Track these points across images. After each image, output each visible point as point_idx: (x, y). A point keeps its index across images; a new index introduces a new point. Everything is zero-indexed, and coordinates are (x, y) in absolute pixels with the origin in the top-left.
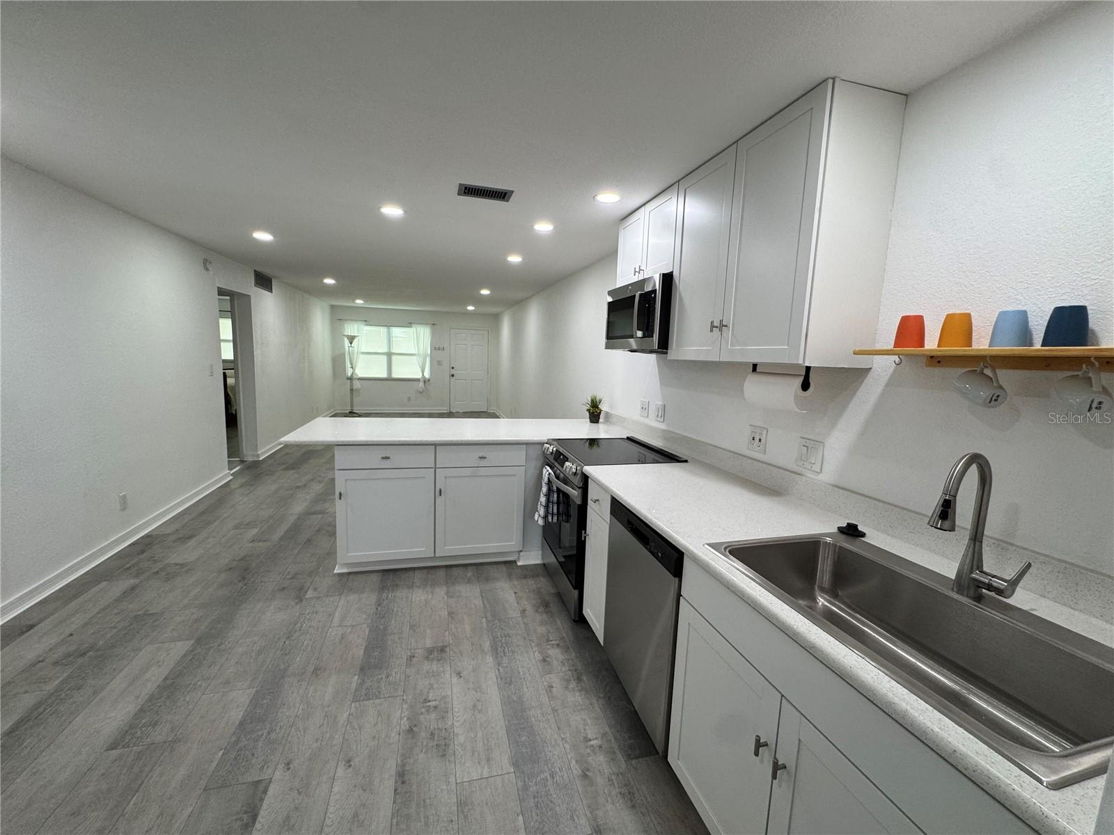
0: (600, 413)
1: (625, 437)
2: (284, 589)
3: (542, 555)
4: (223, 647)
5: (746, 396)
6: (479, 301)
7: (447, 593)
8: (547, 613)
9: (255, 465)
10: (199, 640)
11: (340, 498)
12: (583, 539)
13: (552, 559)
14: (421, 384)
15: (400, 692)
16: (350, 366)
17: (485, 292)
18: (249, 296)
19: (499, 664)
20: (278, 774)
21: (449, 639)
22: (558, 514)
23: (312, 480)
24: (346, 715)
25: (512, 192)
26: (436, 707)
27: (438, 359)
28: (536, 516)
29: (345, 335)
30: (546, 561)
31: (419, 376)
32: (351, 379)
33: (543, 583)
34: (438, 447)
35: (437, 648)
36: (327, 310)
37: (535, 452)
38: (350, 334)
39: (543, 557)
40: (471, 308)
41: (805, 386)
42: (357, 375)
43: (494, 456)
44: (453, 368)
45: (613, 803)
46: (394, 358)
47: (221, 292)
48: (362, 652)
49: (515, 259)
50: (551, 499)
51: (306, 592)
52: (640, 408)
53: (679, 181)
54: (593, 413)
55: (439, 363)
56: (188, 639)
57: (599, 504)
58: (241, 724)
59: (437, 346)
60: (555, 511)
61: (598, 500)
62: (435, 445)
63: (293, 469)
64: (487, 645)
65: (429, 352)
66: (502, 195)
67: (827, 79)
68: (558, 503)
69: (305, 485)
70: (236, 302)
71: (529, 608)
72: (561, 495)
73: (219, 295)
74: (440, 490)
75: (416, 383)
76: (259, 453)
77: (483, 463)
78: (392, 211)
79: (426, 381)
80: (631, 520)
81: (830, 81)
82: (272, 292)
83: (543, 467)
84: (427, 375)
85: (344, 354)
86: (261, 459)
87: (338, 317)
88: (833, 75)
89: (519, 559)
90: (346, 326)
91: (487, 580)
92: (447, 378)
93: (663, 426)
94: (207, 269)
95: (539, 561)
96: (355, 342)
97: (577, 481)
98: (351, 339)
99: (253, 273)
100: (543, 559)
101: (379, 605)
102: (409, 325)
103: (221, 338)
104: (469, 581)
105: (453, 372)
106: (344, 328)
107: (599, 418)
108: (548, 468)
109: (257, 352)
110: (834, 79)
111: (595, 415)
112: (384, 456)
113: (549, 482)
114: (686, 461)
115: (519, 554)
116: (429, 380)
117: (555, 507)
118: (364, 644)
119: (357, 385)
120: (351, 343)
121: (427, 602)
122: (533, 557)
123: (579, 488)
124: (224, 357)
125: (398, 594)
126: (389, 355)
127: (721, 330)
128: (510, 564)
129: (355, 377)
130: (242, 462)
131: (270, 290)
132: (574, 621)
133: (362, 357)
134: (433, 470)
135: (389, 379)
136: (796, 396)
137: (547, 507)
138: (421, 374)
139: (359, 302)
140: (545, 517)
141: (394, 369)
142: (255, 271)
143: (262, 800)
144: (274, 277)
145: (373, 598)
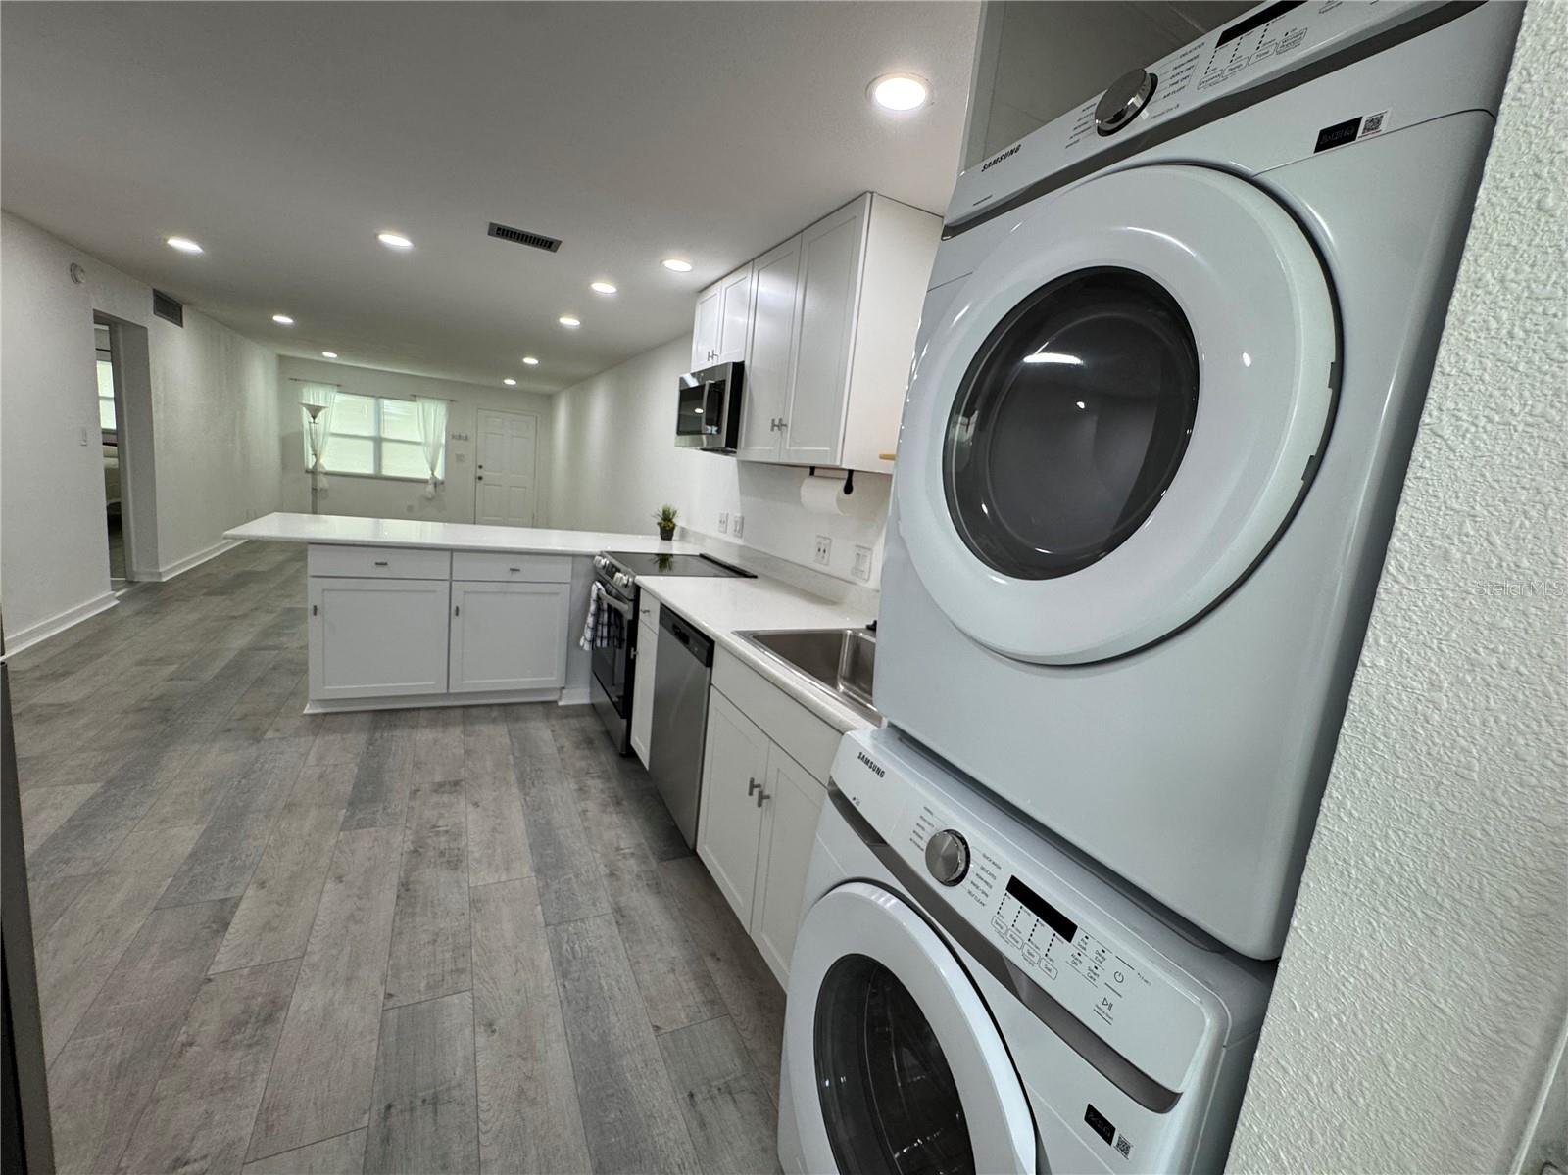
0: (673, 528)
1: (698, 554)
2: (230, 730)
3: (591, 693)
4: (149, 788)
5: (802, 500)
6: (522, 372)
7: (464, 733)
8: (589, 749)
9: (155, 587)
10: (110, 783)
11: (315, 614)
12: (632, 657)
13: (602, 699)
14: (430, 488)
15: (402, 821)
16: (310, 452)
17: (530, 361)
18: (145, 328)
19: (526, 794)
20: (250, 892)
21: (463, 773)
22: (608, 638)
23: (256, 609)
24: (333, 842)
25: (560, 242)
26: (447, 832)
27: (459, 453)
28: (582, 642)
29: (302, 404)
30: (597, 701)
31: (427, 475)
32: (313, 472)
33: (590, 723)
34: (454, 554)
35: (449, 783)
36: (273, 364)
37: (584, 567)
38: (311, 403)
39: (592, 695)
40: (510, 382)
41: (848, 489)
42: (321, 466)
43: (530, 569)
44: (481, 467)
45: (638, 891)
46: (386, 446)
47: (99, 318)
48: (350, 789)
49: (570, 322)
50: (600, 620)
51: (265, 733)
52: (718, 522)
53: (753, 260)
54: (665, 527)
55: (460, 458)
56: (93, 782)
57: (649, 615)
58: (193, 855)
59: (456, 433)
60: (605, 634)
61: (648, 611)
62: (452, 551)
63: (222, 594)
64: (513, 778)
65: (443, 441)
66: (548, 244)
67: (865, 193)
68: (609, 624)
69: (245, 616)
70: (120, 335)
71: (567, 744)
72: (613, 615)
73: (95, 323)
74: (457, 609)
75: (423, 485)
76: (161, 570)
77: (516, 577)
78: (395, 240)
79: (437, 484)
80: (677, 624)
81: (869, 195)
82: (182, 326)
83: (593, 582)
84: (439, 474)
85: (299, 435)
86: (164, 579)
87: (291, 375)
88: (871, 190)
89: (560, 699)
90: (305, 390)
91: (517, 719)
92: (471, 478)
93: (740, 542)
94: (77, 281)
95: (586, 700)
96: (321, 415)
97: (628, 593)
98: (315, 411)
99: (151, 292)
100: (591, 697)
101: (371, 745)
102: (413, 398)
103: (100, 394)
104: (494, 720)
105: (480, 473)
106: (302, 392)
107: (672, 535)
108: (598, 584)
109: (158, 416)
110: (872, 193)
111: (667, 531)
112: (379, 561)
113: (599, 599)
114: (755, 577)
115: (561, 693)
116: (442, 483)
117: (605, 630)
118: (353, 782)
119: (323, 482)
120: (314, 418)
121: (436, 741)
122: (580, 695)
123: (631, 600)
124: (104, 425)
125: (397, 733)
126: (378, 441)
127: (780, 429)
128: (549, 706)
129: (320, 469)
130: (131, 582)
131: (181, 324)
132: (622, 755)
133: (331, 439)
134: (448, 583)
135: (377, 477)
136: (839, 501)
137: (595, 629)
138: (430, 472)
139: (329, 355)
140: (593, 641)
141: (386, 462)
142: (154, 290)
143: (233, 913)
144: (190, 304)
145: (363, 738)
